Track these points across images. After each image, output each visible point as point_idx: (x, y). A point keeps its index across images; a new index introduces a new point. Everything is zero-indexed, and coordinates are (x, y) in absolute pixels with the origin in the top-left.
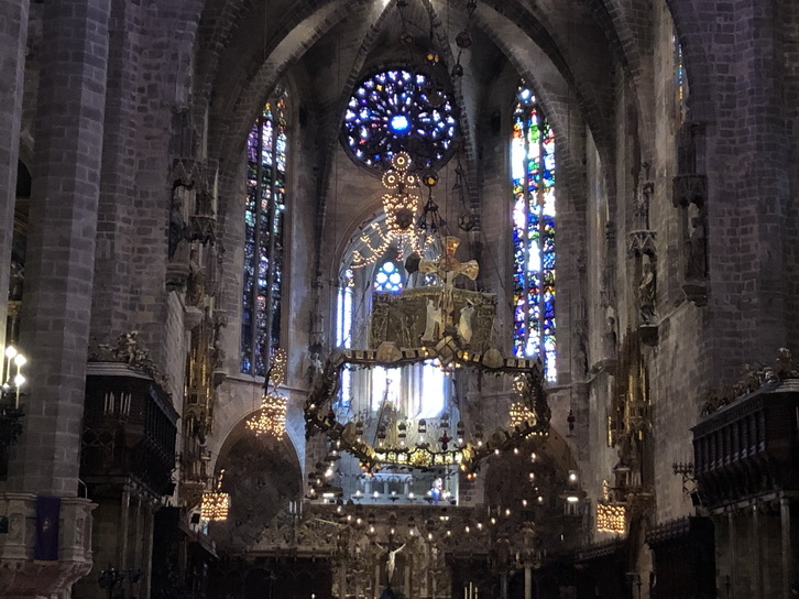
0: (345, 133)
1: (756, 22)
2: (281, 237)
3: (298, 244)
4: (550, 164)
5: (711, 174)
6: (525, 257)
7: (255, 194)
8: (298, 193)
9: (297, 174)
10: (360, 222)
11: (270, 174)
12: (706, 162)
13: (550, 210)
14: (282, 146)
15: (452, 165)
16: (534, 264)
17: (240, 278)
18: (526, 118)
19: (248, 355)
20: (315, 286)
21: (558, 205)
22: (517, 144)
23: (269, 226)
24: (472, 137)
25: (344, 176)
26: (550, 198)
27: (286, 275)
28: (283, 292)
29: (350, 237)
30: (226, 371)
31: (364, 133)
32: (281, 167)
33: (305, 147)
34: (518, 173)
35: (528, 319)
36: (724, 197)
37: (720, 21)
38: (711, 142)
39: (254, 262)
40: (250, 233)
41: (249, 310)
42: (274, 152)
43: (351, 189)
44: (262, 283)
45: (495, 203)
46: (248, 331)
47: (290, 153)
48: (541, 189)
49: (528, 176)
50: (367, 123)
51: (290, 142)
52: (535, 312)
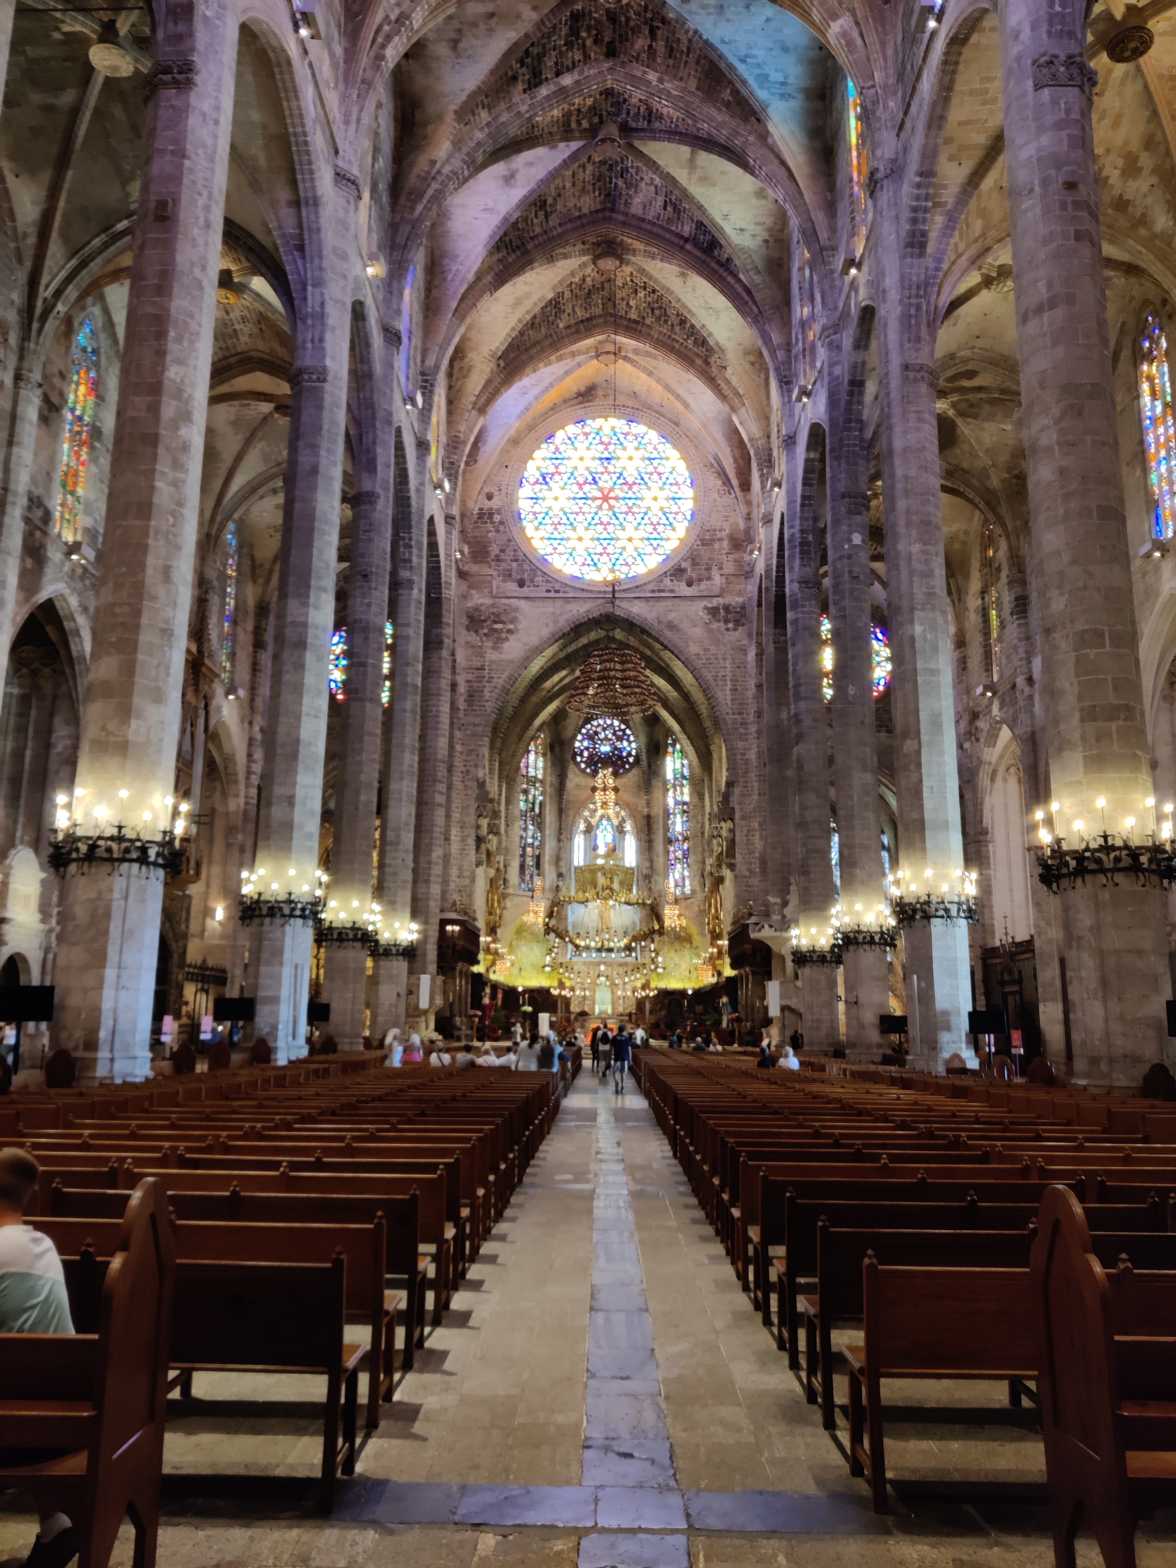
0: (575, 754)
1: (759, 732)
2: (540, 815)
3: (550, 818)
4: (686, 772)
5: (737, 807)
6: (674, 823)
7: (526, 792)
8: (548, 790)
9: (549, 779)
10: (583, 805)
11: (533, 781)
12: (734, 801)
13: (686, 798)
14: (540, 764)
15: (635, 771)
16: (679, 828)
17: (517, 839)
18: (674, 745)
19: (523, 880)
20: (559, 840)
21: (691, 794)
22: (669, 760)
23: (533, 809)
24: (644, 757)
25: (574, 779)
26: (686, 790)
27: (543, 837)
28: (542, 846)
29: (578, 813)
30: (511, 891)
31: (586, 754)
32: (540, 776)
33: (553, 764)
34: (669, 776)
35: (676, 858)
36: (743, 818)
37: (742, 731)
38: (737, 790)
39: (525, 829)
40: (524, 814)
41: (523, 855)
42: (536, 768)
43: (578, 786)
44: (530, 841)
45: (657, 793)
46: (522, 867)
47: (545, 769)
48: (682, 786)
49: (675, 779)
50: (587, 749)
51: (545, 762)
52: (679, 854)
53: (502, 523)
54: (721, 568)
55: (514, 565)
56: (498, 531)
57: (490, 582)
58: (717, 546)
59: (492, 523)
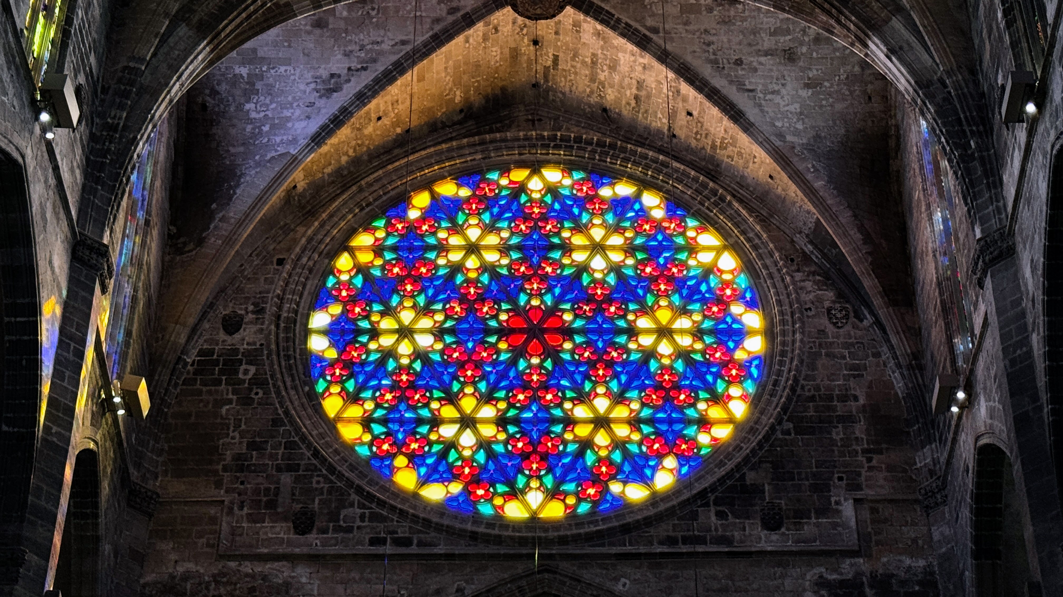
53: (258, 382)
54: (854, 486)
55: (286, 479)
56: (246, 401)
57: (213, 520)
58: (838, 434)
59: (234, 382)
